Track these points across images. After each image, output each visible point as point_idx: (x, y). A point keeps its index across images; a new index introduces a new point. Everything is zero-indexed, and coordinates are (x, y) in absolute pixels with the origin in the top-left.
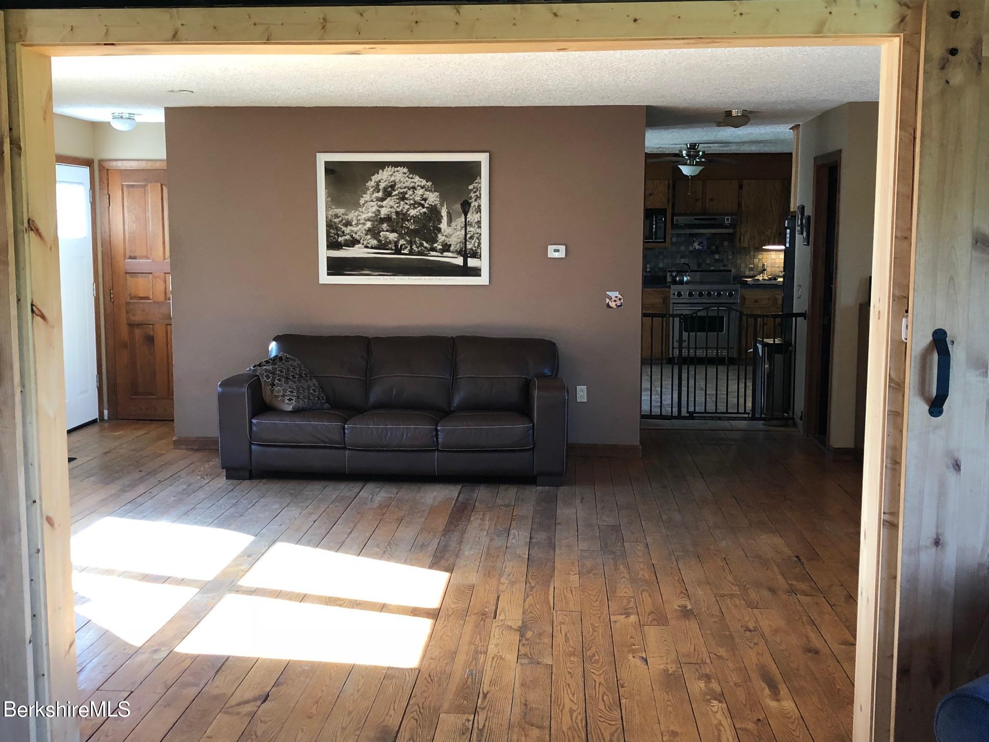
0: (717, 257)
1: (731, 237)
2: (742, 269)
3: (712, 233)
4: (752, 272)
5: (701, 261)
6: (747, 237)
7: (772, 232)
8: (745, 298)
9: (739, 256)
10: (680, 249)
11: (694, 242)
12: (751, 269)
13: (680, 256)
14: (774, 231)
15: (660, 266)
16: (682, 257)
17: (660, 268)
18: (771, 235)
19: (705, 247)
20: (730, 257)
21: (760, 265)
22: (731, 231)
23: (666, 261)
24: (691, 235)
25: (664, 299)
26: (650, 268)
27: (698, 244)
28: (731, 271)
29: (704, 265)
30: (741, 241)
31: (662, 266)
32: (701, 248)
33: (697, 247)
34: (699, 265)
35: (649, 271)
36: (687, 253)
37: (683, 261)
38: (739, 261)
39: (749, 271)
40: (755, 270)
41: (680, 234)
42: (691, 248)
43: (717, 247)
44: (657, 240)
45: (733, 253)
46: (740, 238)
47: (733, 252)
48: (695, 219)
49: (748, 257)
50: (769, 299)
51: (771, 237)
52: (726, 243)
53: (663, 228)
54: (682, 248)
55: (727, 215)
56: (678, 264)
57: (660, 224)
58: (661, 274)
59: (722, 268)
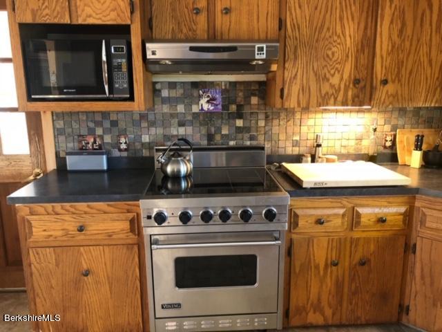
0: (239, 123)
1: (263, 90)
2: (281, 144)
3: (230, 83)
4: (297, 148)
5: (213, 130)
6: (295, 88)
7: (342, 79)
8: (296, 216)
9: (276, 122)
10: (177, 110)
11: (200, 97)
12: (296, 144)
13: (177, 122)
14: (346, 76)
15: (143, 140)
16: (181, 124)
17: (143, 144)
18: (339, 85)
19: (220, 107)
20: (262, 123)
21: (311, 136)
22: (262, 78)
23: (153, 130)
24: (195, 85)
25: (132, 221)
26: (126, 143)
27: (208, 102)
28: (263, 148)
29: (218, 137)
30: (285, 97)
31: (147, 140)
32: (212, 108)
33: (206, 107)
34: (210, 137)
35: (126, 150)
36: (190, 118)
37: (182, 131)
38: (275, 130)
39: (293, 146)
40: (303, 143)
41: (175, 83)
42: (195, 109)
43: (240, 107)
44: (115, 96)
45: (267, 117)
46: (282, 90)
47: (266, 113)
48: (192, 49)
49: (291, 123)
50: (343, 215)
51: (340, 88)
52: (254, 100)
53: (125, 69)
54: (181, 108)
55: (259, 41)
56: (173, 136)
57: (119, 61)
58: (146, 153)
59: (248, 143)
